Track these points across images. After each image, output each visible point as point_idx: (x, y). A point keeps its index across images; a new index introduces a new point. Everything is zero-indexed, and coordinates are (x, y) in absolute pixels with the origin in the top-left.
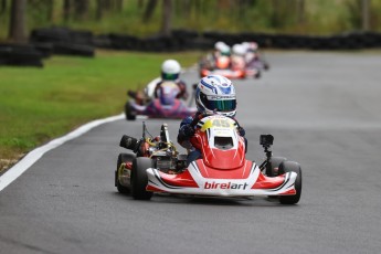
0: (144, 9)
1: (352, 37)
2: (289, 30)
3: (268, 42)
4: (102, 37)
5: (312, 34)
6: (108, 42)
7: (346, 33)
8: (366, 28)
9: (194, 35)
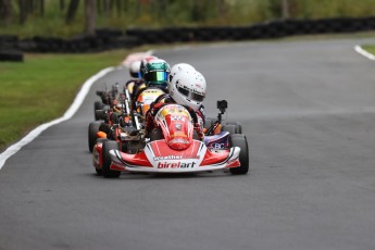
0: (65, 11)
1: (272, 25)
2: (210, 23)
3: (191, 35)
4: (26, 40)
5: (234, 25)
6: (34, 45)
7: (267, 22)
8: (286, 15)
9: (119, 33)
